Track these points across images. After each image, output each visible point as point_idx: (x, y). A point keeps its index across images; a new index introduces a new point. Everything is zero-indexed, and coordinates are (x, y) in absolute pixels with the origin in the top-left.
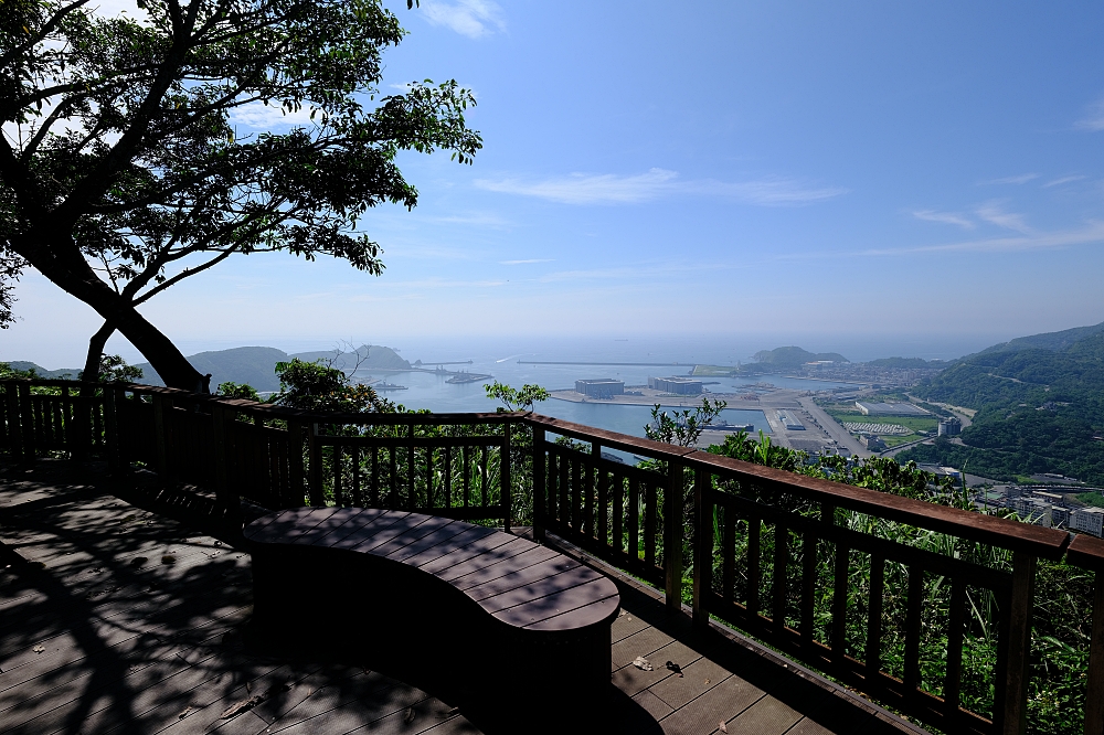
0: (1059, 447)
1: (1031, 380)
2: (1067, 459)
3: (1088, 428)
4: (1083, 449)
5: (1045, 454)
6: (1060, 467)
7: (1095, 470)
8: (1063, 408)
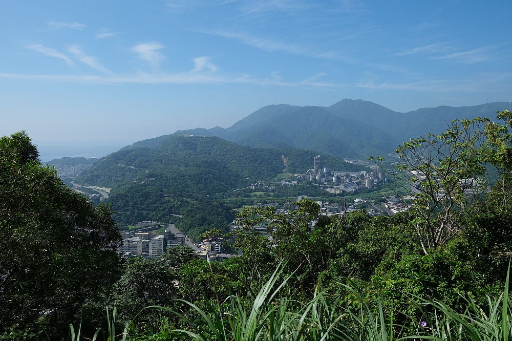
0: (148, 204)
1: (139, 166)
2: (153, 211)
3: (161, 191)
4: (159, 203)
5: (143, 210)
6: (150, 216)
7: (165, 214)
8: (152, 181)
